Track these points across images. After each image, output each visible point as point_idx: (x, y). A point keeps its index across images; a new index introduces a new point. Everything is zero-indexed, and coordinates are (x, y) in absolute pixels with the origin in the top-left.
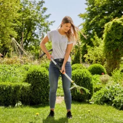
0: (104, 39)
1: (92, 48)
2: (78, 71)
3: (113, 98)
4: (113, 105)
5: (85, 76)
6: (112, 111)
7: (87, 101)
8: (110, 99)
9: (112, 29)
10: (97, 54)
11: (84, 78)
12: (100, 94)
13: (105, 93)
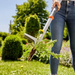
0: (25, 26)
2: (11, 37)
3: (40, 55)
4: (40, 60)
6: (41, 65)
7: (18, 59)
8: (37, 56)
9: (30, 21)
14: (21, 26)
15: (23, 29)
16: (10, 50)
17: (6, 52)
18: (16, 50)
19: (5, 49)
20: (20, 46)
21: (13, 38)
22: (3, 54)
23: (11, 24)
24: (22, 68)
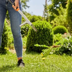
0: (67, 8)
1: (58, 16)
2: (39, 22)
5: (45, 27)
10: (62, 20)
11: (44, 29)
12: (60, 44)
13: (64, 43)
14: (62, 8)
15: (63, 12)
16: (36, 39)
17: (32, 41)
18: (44, 40)
19: (30, 38)
20: (50, 35)
21: (41, 24)
22: (28, 45)
23: (46, 4)
24: (44, 60)
